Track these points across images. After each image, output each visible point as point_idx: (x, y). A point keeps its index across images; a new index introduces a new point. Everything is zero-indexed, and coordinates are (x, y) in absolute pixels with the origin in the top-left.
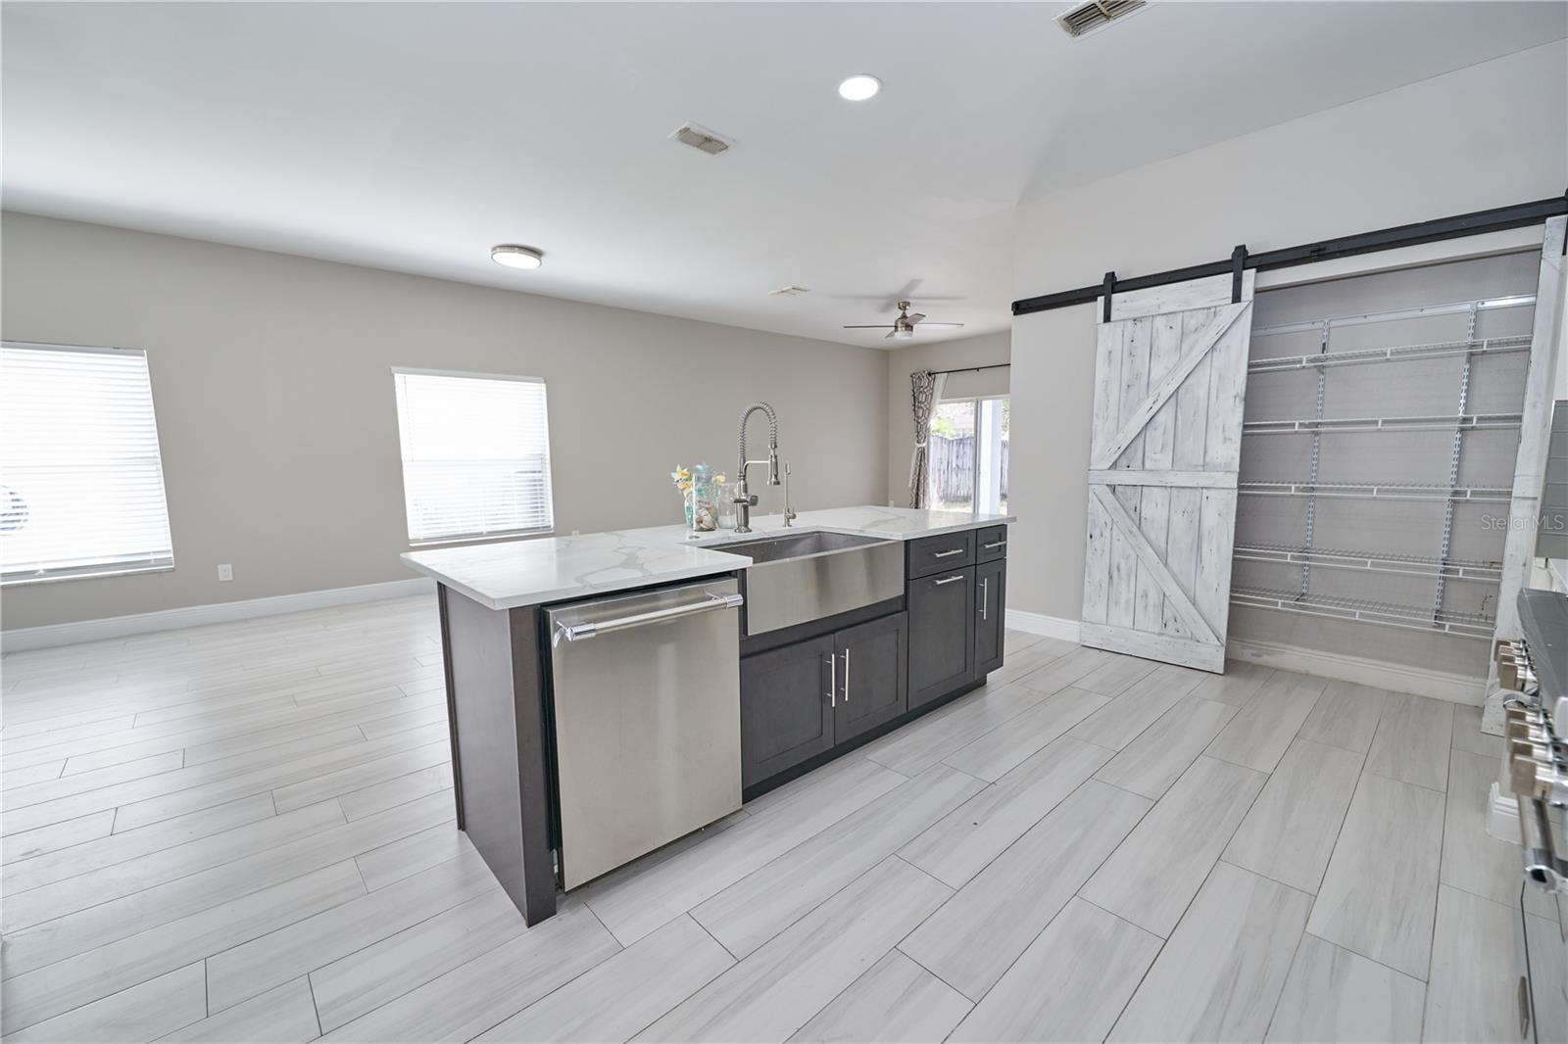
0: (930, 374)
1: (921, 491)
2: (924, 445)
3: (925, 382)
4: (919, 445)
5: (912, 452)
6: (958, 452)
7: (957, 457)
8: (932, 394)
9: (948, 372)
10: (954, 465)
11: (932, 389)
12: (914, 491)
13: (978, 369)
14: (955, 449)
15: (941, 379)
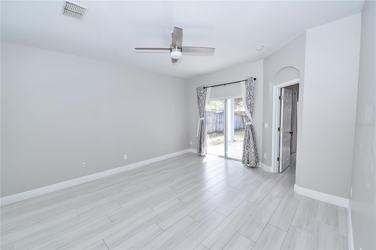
0: (204, 88)
1: (202, 139)
2: (203, 119)
3: (202, 91)
4: (201, 119)
5: (198, 122)
6: (220, 117)
7: (220, 118)
8: (205, 96)
9: (212, 87)
10: (218, 121)
11: (205, 94)
12: (199, 138)
13: (225, 84)
14: (219, 116)
15: (209, 89)
